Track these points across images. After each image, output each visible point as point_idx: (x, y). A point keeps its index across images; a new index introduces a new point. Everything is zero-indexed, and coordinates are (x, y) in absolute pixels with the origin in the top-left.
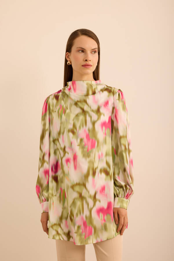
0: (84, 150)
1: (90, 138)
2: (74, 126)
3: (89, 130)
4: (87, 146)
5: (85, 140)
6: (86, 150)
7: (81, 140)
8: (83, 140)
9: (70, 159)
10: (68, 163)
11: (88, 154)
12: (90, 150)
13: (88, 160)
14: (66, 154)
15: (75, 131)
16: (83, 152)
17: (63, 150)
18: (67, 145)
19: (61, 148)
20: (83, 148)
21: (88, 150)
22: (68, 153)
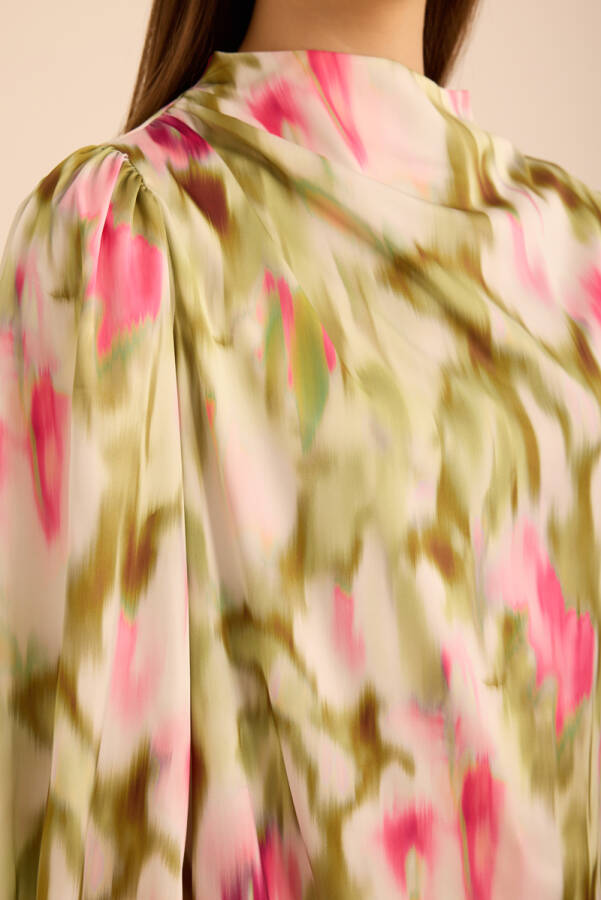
0: (538, 718)
1: (567, 608)
2: (448, 494)
3: (553, 533)
4: (550, 685)
5: (536, 624)
6: (546, 716)
7: (511, 628)
8: (525, 630)
9: (430, 816)
10: (412, 858)
11: (560, 750)
12: (568, 719)
13: (562, 804)
14: (392, 773)
15: (457, 542)
16: (530, 737)
17: (345, 735)
18: (396, 686)
19: (326, 719)
20: (527, 701)
21: (559, 721)
22: (408, 765)
